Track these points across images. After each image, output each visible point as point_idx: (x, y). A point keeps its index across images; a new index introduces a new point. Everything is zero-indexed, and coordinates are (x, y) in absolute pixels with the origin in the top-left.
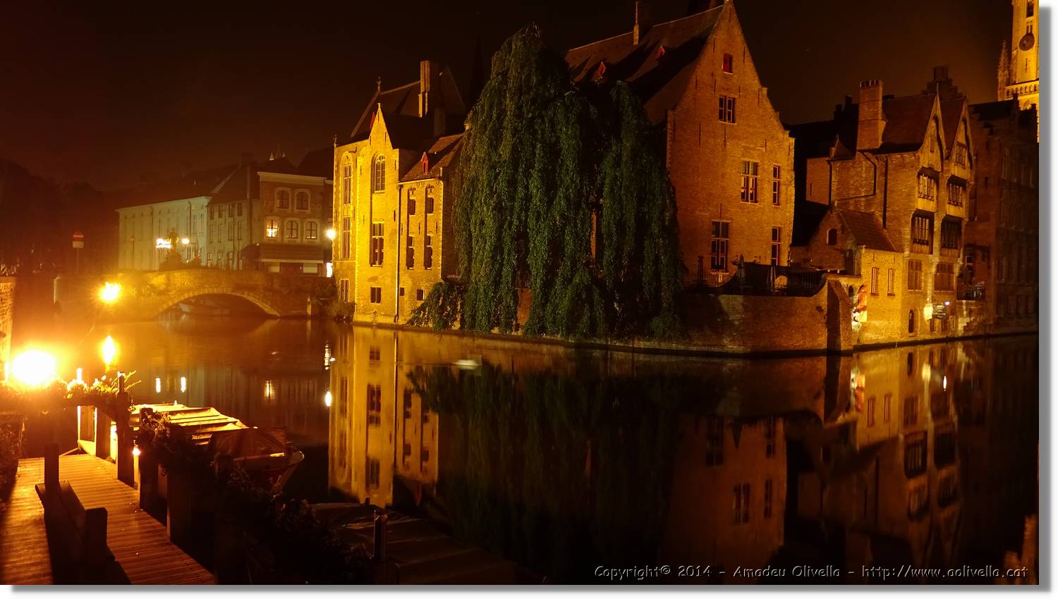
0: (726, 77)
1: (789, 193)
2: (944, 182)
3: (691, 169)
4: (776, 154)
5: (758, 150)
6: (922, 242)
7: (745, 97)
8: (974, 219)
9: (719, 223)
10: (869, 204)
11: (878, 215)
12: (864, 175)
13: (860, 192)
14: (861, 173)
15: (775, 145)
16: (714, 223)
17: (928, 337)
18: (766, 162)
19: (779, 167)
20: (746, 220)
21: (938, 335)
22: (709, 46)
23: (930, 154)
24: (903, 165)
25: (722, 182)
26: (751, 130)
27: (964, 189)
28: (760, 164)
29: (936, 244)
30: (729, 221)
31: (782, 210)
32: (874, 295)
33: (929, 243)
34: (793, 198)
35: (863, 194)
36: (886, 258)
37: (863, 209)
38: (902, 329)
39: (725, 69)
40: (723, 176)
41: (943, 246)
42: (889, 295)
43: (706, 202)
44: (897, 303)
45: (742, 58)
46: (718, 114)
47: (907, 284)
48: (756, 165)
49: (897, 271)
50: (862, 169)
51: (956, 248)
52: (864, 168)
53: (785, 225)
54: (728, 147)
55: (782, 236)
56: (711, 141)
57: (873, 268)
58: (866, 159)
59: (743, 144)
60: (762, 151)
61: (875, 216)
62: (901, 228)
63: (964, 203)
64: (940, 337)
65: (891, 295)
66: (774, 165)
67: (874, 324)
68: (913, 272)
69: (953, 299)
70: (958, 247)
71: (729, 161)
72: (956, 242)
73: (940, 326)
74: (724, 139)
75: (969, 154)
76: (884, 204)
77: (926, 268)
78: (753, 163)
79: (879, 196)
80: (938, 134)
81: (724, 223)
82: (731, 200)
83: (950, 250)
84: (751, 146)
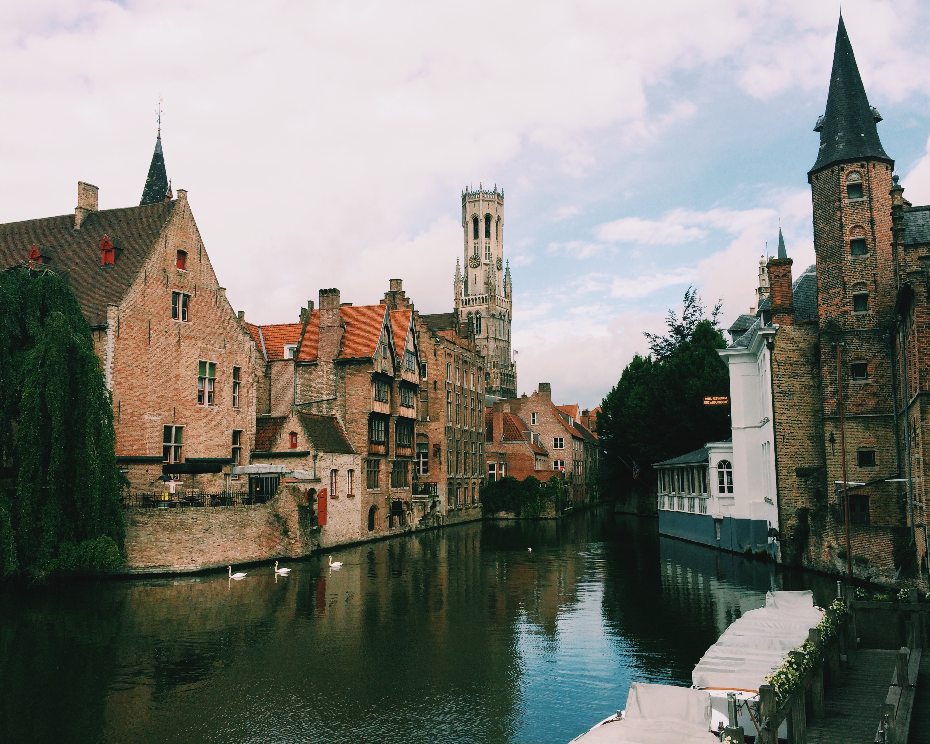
0: (180, 275)
1: (250, 396)
2: (396, 386)
3: (139, 370)
4: (237, 356)
5: (217, 351)
6: (379, 443)
7: (202, 296)
8: (427, 419)
9: (172, 427)
10: (330, 408)
11: (338, 416)
12: (325, 379)
13: (322, 395)
14: (322, 376)
15: (235, 347)
16: (165, 427)
17: (387, 533)
18: (226, 364)
19: (239, 368)
20: (203, 425)
21: (397, 530)
22: (160, 240)
23: (383, 361)
24: (360, 371)
25: (176, 383)
26: (208, 331)
27: (415, 392)
28: (218, 365)
29: (393, 444)
30: (185, 426)
31: (243, 413)
32: (334, 497)
33: (386, 444)
34: (255, 400)
35: (325, 397)
36: (346, 460)
37: (325, 412)
38: (362, 529)
39: (178, 266)
40: (177, 377)
41: (398, 446)
42: (348, 496)
43: (157, 405)
44: (357, 503)
45: (197, 257)
46: (170, 312)
47: (366, 484)
48: (213, 366)
49: (356, 472)
50: (323, 373)
51: (410, 447)
52: (325, 372)
53: (246, 428)
54: (182, 347)
55: (243, 440)
56: (163, 340)
57: (332, 471)
58: (327, 363)
59: (200, 345)
60: (220, 352)
61: (336, 418)
62: (359, 430)
63: (415, 405)
64: (398, 532)
65: (351, 496)
66: (234, 367)
67: (335, 526)
68: (371, 471)
69: (409, 495)
70: (412, 445)
71: (184, 362)
72: (410, 441)
73: (399, 521)
74: (178, 339)
75: (417, 360)
76: (344, 407)
77: (383, 467)
78: (210, 364)
79: (339, 399)
80: (389, 342)
81: (176, 427)
82: (186, 403)
83: (404, 449)
84: (209, 347)
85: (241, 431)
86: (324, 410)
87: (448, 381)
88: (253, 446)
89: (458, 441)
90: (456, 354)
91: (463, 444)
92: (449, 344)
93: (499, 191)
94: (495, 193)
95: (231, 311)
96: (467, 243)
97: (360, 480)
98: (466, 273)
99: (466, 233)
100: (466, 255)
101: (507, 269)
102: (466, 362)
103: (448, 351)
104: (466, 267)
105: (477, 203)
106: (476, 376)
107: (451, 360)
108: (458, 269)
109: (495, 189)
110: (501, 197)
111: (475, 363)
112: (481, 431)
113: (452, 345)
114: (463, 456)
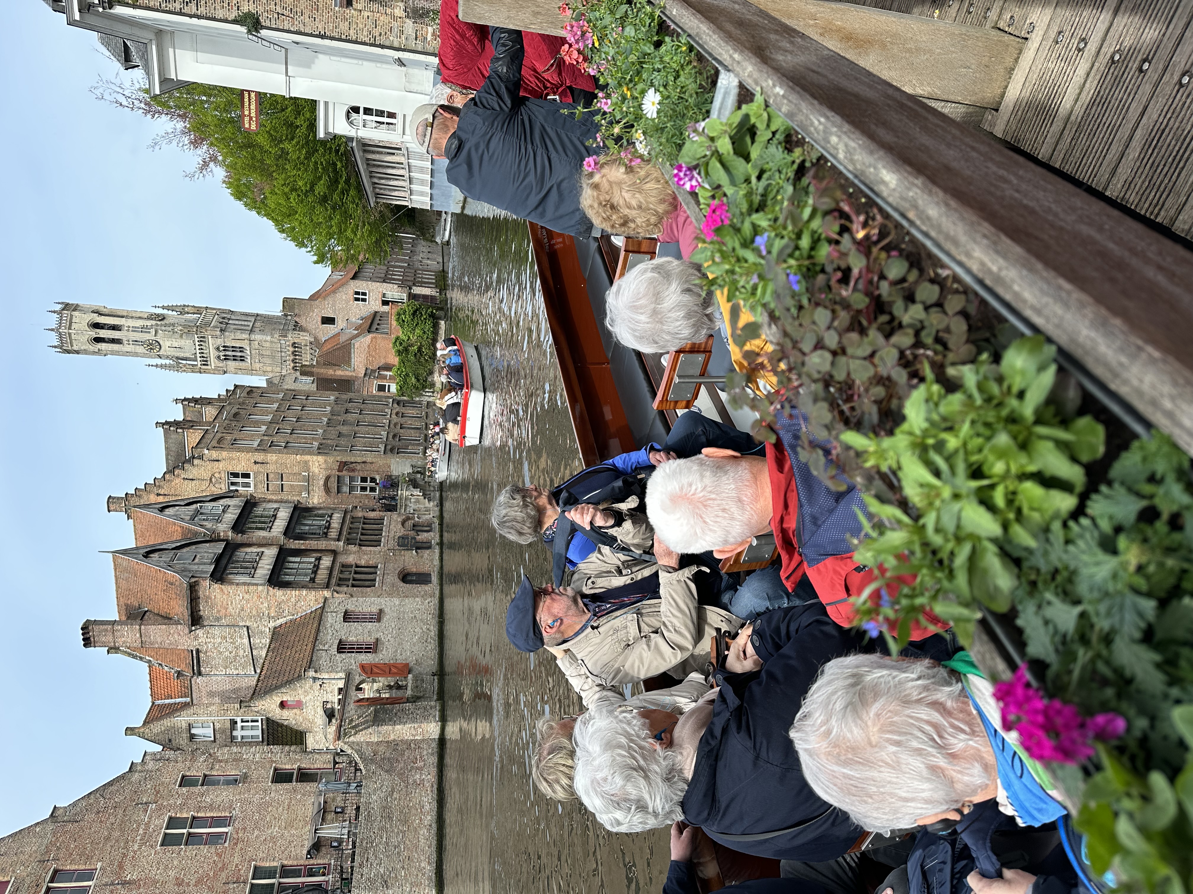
1: (226, 757)
2: (240, 539)
4: (163, 783)
5: (150, 818)
6: (317, 567)
7: (58, 849)
10: (260, 634)
11: (272, 625)
12: (219, 640)
13: (241, 643)
14: (214, 643)
15: (149, 786)
17: (436, 554)
18: (172, 801)
19: (183, 777)
20: (256, 833)
21: (433, 537)
23: (198, 561)
24: (209, 597)
25: (188, 885)
26: (116, 834)
28: (172, 814)
29: (322, 544)
30: (253, 863)
31: (250, 768)
32: (376, 648)
33: (320, 555)
35: (246, 641)
36: (329, 626)
38: (425, 596)
40: (179, 883)
41: (326, 535)
42: (379, 620)
44: (391, 605)
47: (368, 589)
48: (172, 823)
49: (351, 607)
50: (209, 643)
51: (331, 516)
52: (208, 640)
53: (272, 761)
54: (135, 877)
55: (289, 766)
57: (339, 652)
58: (196, 638)
59: (136, 847)
60: (153, 811)
61: (275, 628)
62: (293, 600)
63: (275, 506)
64: (438, 536)
65: (379, 617)
66: (180, 786)
67: (414, 645)
68: (354, 580)
69: (394, 515)
70: (329, 512)
71: (156, 873)
72: (322, 516)
73: (425, 534)
74: (119, 887)
75: (211, 501)
76: (260, 616)
77: (351, 559)
78: (167, 828)
79: (248, 624)
80: (173, 549)
81: (253, 879)
82: (220, 865)
83: (333, 525)
84: (141, 831)
85: (276, 769)
86: (263, 641)
87: (256, 444)
88: (298, 750)
89: (340, 435)
90: (222, 429)
91: (345, 428)
92: (204, 441)
93: (58, 307)
94: (59, 313)
95: (92, 797)
96: (128, 354)
97: (361, 599)
98: (167, 357)
99: (113, 353)
100: (144, 356)
101: (163, 308)
102: (236, 415)
103: (214, 443)
104: (160, 357)
105: (73, 336)
106: (259, 399)
107: (229, 438)
108: (161, 366)
109: (54, 312)
110: (67, 306)
111: (241, 400)
112: (332, 398)
113: (207, 436)
114: (360, 428)
